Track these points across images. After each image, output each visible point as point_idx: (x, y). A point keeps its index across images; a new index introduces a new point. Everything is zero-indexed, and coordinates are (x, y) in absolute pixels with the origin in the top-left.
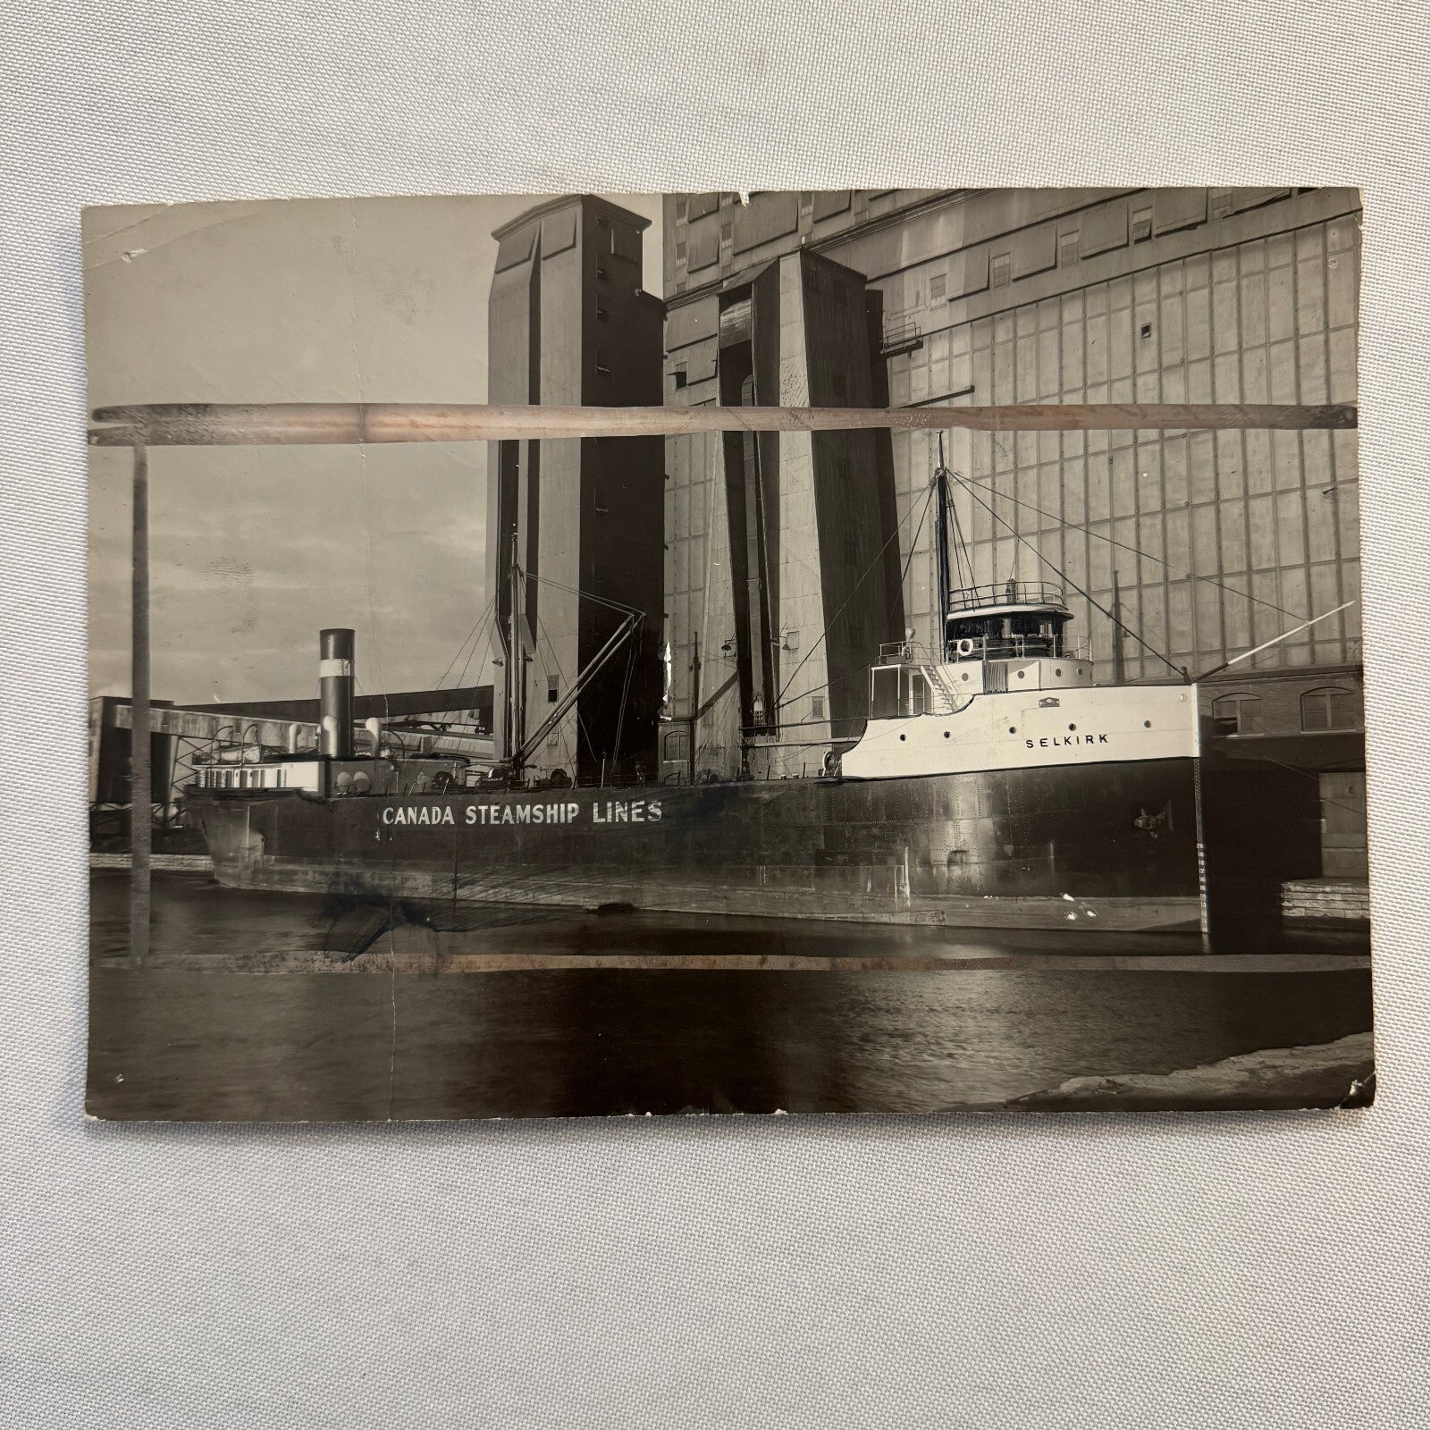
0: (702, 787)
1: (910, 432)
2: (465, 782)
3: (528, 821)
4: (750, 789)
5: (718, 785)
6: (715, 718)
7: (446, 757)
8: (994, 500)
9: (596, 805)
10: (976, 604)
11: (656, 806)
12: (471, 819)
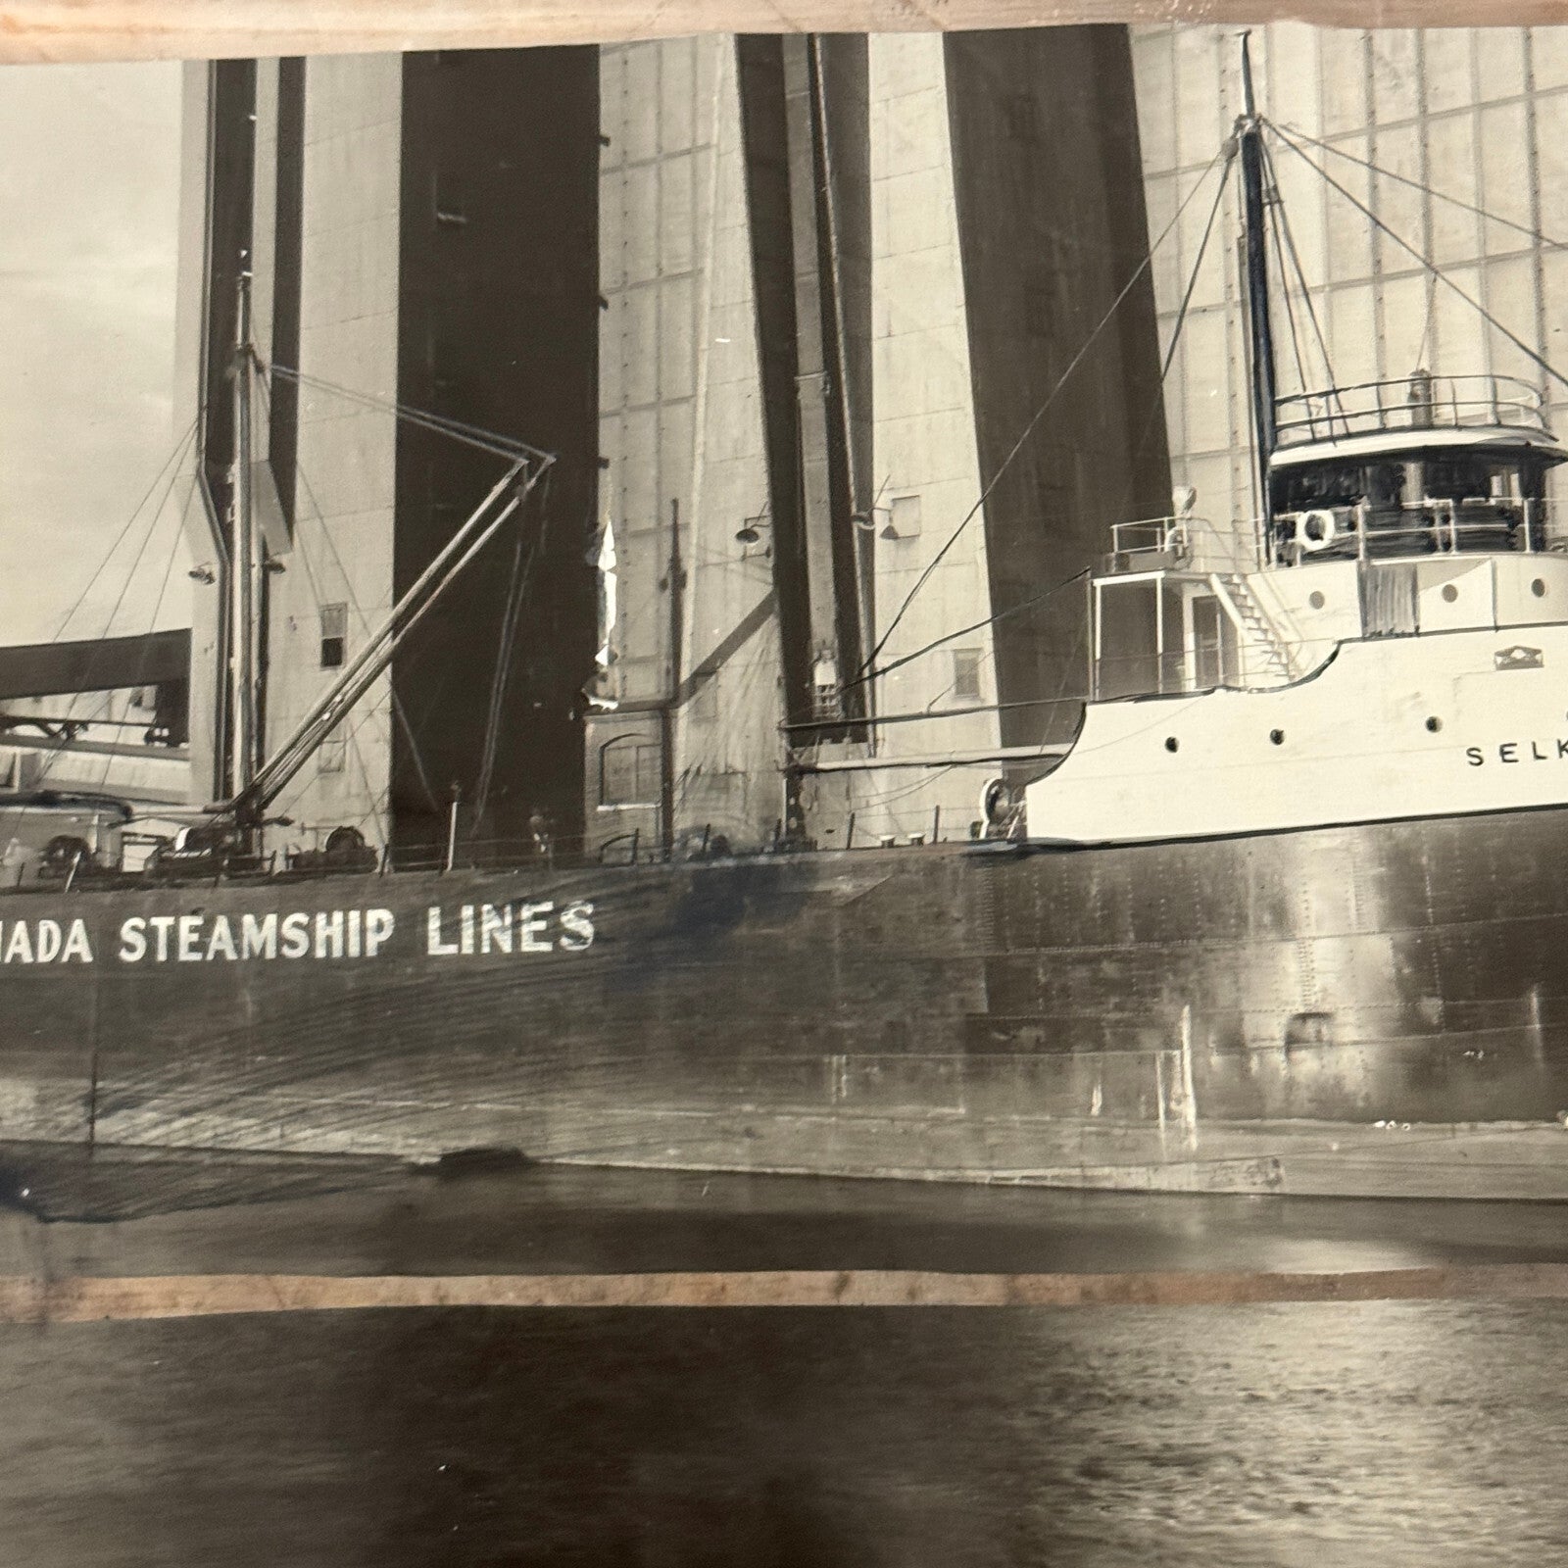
0: (693, 866)
1: (1171, 33)
2: (120, 861)
3: (270, 954)
4: (808, 872)
5: (730, 863)
6: (721, 704)
7: (73, 802)
8: (1374, 187)
9: (434, 912)
10: (1339, 428)
11: (580, 915)
12: (131, 948)
